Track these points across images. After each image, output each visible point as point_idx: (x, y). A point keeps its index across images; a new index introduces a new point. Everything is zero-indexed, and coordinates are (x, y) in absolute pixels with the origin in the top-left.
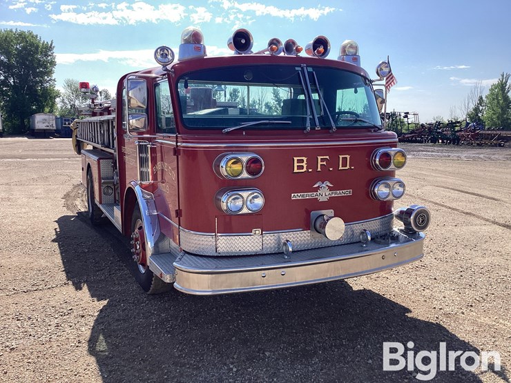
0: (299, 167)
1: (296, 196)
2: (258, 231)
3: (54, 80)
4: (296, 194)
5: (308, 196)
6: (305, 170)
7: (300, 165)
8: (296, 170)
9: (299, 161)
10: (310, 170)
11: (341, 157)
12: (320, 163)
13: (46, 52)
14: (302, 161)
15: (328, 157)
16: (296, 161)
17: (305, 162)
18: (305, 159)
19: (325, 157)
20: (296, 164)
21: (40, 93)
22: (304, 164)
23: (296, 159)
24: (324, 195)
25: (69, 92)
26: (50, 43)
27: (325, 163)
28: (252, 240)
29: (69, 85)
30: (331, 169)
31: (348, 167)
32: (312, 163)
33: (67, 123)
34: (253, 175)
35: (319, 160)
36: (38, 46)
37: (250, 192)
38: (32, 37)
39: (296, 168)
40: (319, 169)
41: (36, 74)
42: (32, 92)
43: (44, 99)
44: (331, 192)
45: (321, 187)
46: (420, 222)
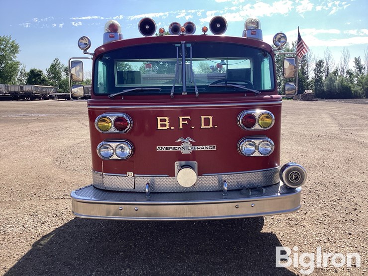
0: (162, 125)
1: (160, 148)
2: (131, 174)
4: (160, 147)
6: (167, 127)
7: (163, 123)
8: (160, 128)
9: (161, 120)
10: (172, 128)
11: (203, 117)
12: (181, 122)
14: (165, 120)
15: (189, 117)
16: (159, 120)
17: (167, 121)
18: (167, 119)
19: (185, 117)
20: (159, 123)
22: (167, 123)
23: (159, 118)
24: (187, 149)
27: (186, 122)
28: (127, 180)
30: (193, 127)
31: (211, 126)
32: (174, 122)
34: (121, 130)
35: (181, 120)
37: (118, 144)
39: (159, 126)
40: (181, 127)
44: (193, 147)
45: (184, 142)
46: (294, 179)
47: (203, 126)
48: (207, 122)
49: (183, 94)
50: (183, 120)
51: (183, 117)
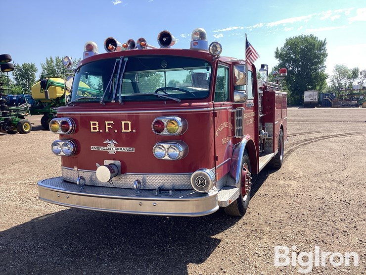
0: (94, 129)
1: (93, 148)
2: (76, 168)
3: (325, 67)
5: (101, 148)
6: (97, 130)
7: (94, 127)
8: (92, 131)
9: (93, 124)
10: (101, 131)
11: (123, 122)
12: (107, 126)
13: (320, 48)
15: (112, 122)
16: (91, 124)
17: (97, 125)
18: (97, 123)
19: (110, 122)
20: (92, 126)
21: (313, 76)
22: (97, 126)
23: (91, 122)
24: (112, 149)
25: (337, 74)
26: (323, 41)
27: (111, 126)
29: (338, 69)
30: (116, 131)
31: (130, 130)
32: (102, 126)
33: (327, 97)
34: (65, 132)
35: (107, 124)
36: (315, 45)
37: (63, 143)
38: (313, 39)
39: (92, 129)
40: (107, 131)
41: (313, 64)
42: (309, 76)
43: (316, 80)
44: (117, 148)
45: (109, 143)
46: (200, 183)
47: (123, 131)
48: (127, 127)
49: (112, 102)
50: (109, 124)
51: (108, 122)
